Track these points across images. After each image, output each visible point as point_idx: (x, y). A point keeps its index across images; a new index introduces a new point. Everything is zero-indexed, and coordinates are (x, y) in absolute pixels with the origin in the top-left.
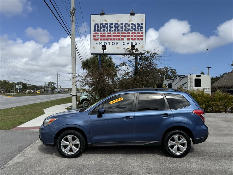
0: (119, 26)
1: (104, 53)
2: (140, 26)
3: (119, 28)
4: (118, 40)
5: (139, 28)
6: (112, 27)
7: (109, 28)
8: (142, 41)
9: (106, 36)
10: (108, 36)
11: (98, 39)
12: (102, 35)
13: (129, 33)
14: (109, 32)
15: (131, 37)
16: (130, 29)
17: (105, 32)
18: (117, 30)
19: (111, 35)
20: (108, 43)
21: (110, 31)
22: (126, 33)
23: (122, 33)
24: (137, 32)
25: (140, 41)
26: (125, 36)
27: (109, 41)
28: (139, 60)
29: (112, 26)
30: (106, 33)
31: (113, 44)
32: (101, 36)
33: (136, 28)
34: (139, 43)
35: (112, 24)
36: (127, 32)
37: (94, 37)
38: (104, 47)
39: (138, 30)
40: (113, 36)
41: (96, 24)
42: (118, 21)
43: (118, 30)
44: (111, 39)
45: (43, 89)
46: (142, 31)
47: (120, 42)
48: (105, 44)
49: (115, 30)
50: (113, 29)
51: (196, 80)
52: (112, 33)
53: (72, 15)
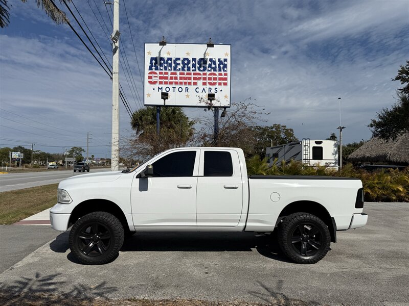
0: (189, 62)
1: (166, 104)
2: (222, 64)
3: (189, 66)
4: (187, 84)
5: (222, 66)
6: (179, 64)
7: (173, 65)
8: (225, 87)
9: (169, 78)
10: (171, 78)
11: (155, 83)
12: (162, 75)
13: (205, 74)
14: (173, 71)
15: (209, 80)
16: (207, 67)
17: (167, 71)
18: (186, 69)
19: (176, 76)
20: (172, 89)
21: (175, 69)
22: (200, 74)
23: (194, 74)
24: (217, 73)
25: (222, 87)
26: (200, 79)
27: (174, 86)
28: (221, 117)
29: (178, 62)
30: (170, 72)
31: (180, 90)
32: (161, 78)
33: (216, 66)
34: (221, 91)
35: (179, 59)
36: (202, 73)
37: (149, 78)
38: (165, 96)
39: (220, 70)
40: (180, 77)
41: (152, 59)
42: (188, 54)
43: (189, 69)
44: (176, 83)
45: (61, 161)
46: (226, 71)
47: (192, 88)
48: (168, 89)
49: (183, 69)
50: (180, 67)
51: (314, 148)
52: (178, 72)
53: (114, 42)
